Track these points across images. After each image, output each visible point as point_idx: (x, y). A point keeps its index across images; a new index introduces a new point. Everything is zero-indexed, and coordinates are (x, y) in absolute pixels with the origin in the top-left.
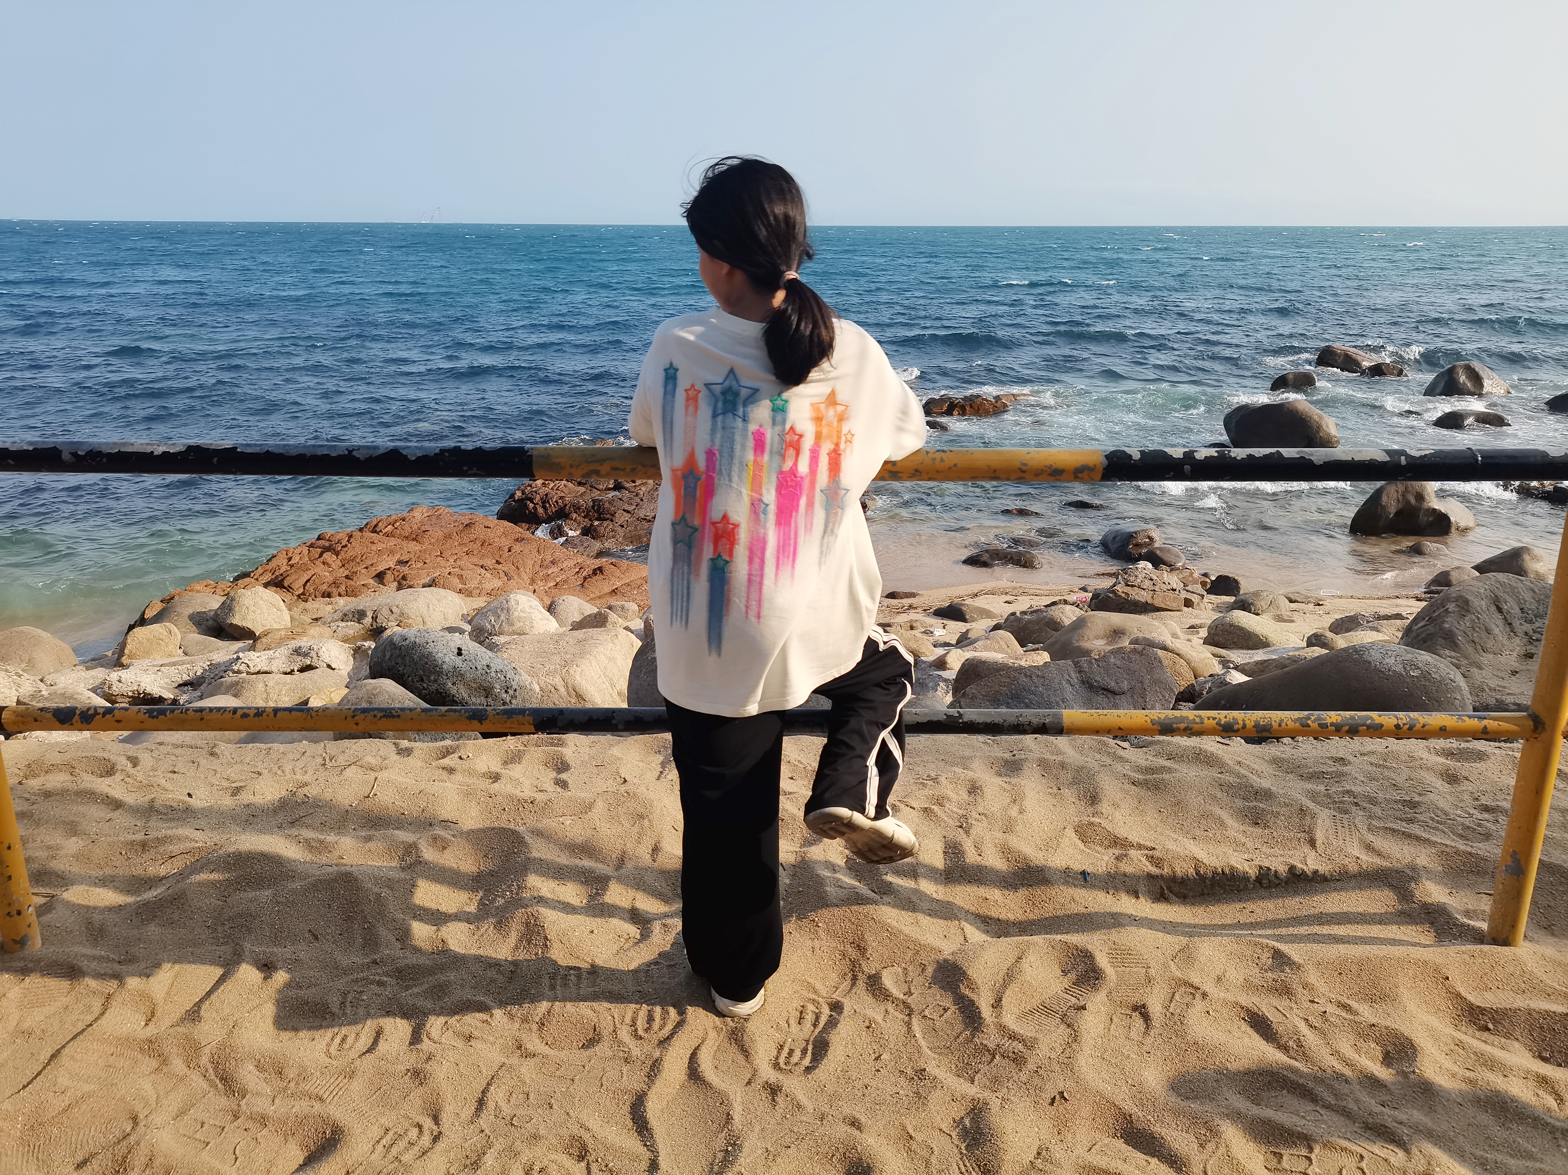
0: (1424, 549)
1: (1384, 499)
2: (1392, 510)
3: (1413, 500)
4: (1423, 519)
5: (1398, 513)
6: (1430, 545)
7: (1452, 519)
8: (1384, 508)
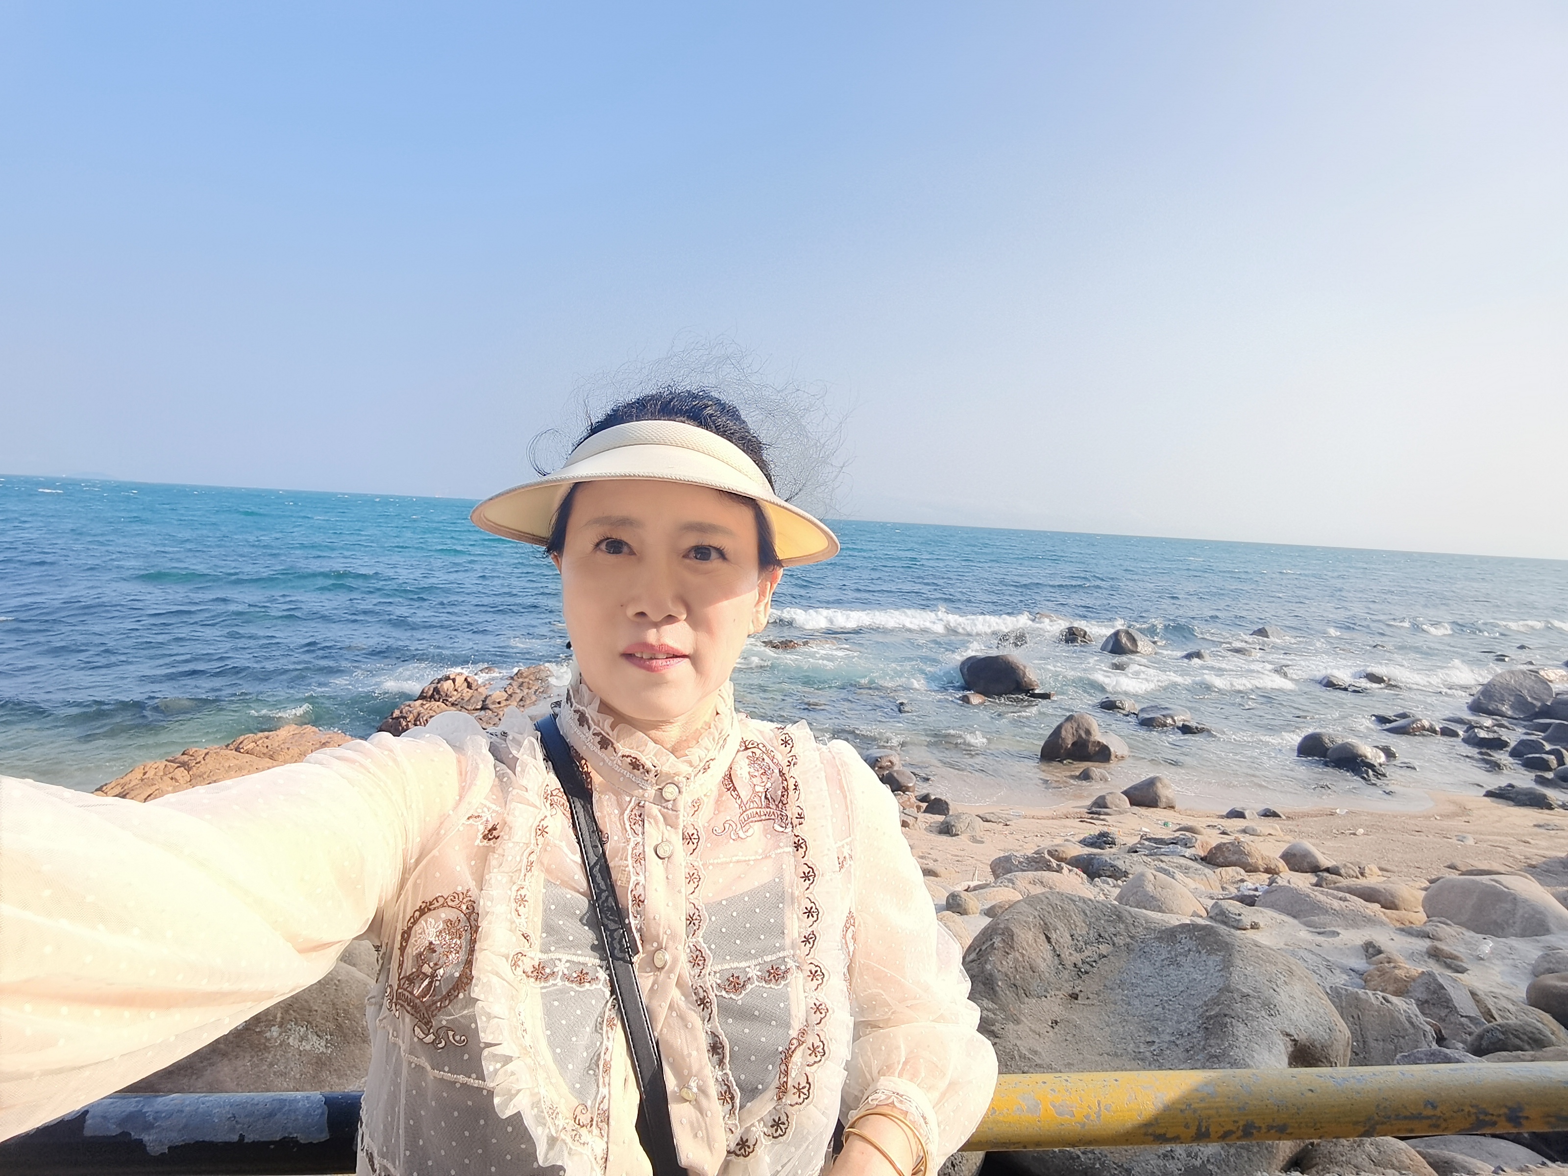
0: (1093, 775)
1: (1063, 733)
2: (1069, 742)
3: (1084, 736)
4: (1091, 749)
5: (1073, 744)
6: (1096, 769)
7: (1112, 750)
8: (1063, 739)
